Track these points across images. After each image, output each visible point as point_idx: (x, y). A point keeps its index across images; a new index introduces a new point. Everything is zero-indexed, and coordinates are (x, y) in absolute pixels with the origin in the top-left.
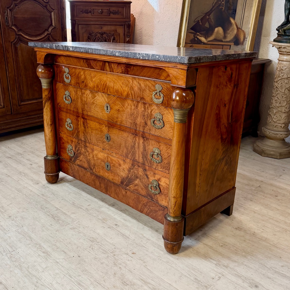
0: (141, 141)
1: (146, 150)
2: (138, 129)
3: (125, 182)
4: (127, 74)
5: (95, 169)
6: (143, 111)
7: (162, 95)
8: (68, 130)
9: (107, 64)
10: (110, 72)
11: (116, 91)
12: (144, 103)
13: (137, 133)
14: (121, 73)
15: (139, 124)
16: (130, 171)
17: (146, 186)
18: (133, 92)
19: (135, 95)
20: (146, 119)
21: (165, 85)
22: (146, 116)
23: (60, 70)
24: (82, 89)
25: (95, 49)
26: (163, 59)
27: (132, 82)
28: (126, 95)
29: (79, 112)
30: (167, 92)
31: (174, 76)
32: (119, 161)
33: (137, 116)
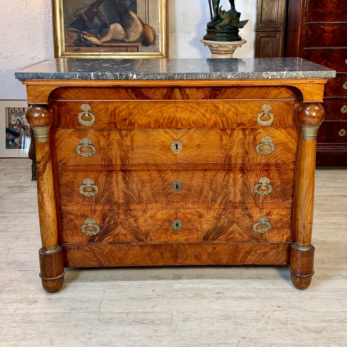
0: (239, 176)
1: (246, 185)
2: (233, 162)
3: (211, 236)
4: (215, 98)
5: (150, 237)
6: (242, 139)
7: (272, 116)
8: (84, 196)
9: (177, 90)
10: (183, 99)
11: (193, 122)
12: (242, 129)
13: (232, 167)
14: (203, 99)
15: (236, 156)
16: (220, 219)
17: (247, 228)
18: (224, 119)
19: (227, 123)
20: (247, 147)
21: (276, 103)
22: (247, 144)
23: (68, 109)
24: (121, 130)
25: (186, 73)
26: (303, 76)
27: (222, 108)
28: (212, 125)
29: (114, 163)
30: (279, 111)
31: (307, 92)
32: (198, 212)
33: (232, 147)
